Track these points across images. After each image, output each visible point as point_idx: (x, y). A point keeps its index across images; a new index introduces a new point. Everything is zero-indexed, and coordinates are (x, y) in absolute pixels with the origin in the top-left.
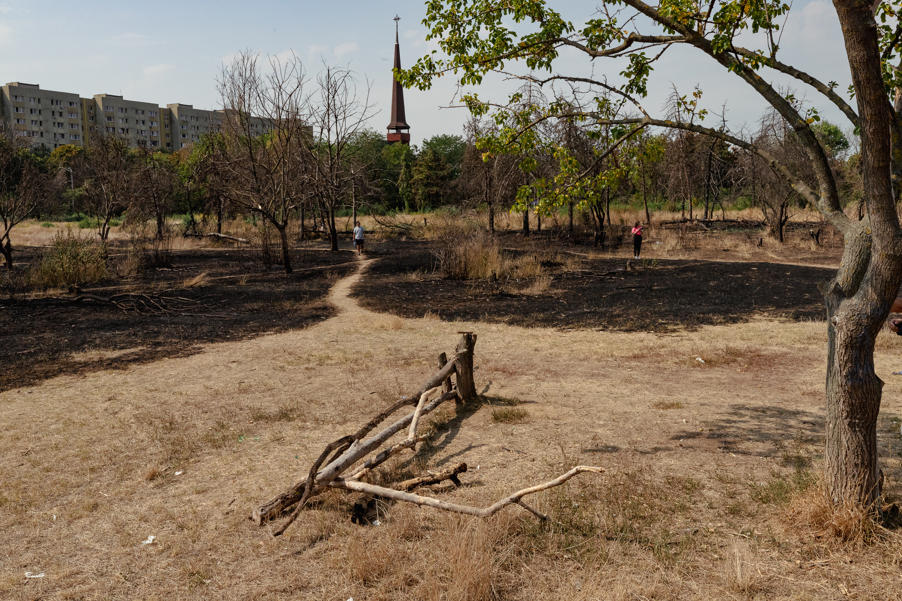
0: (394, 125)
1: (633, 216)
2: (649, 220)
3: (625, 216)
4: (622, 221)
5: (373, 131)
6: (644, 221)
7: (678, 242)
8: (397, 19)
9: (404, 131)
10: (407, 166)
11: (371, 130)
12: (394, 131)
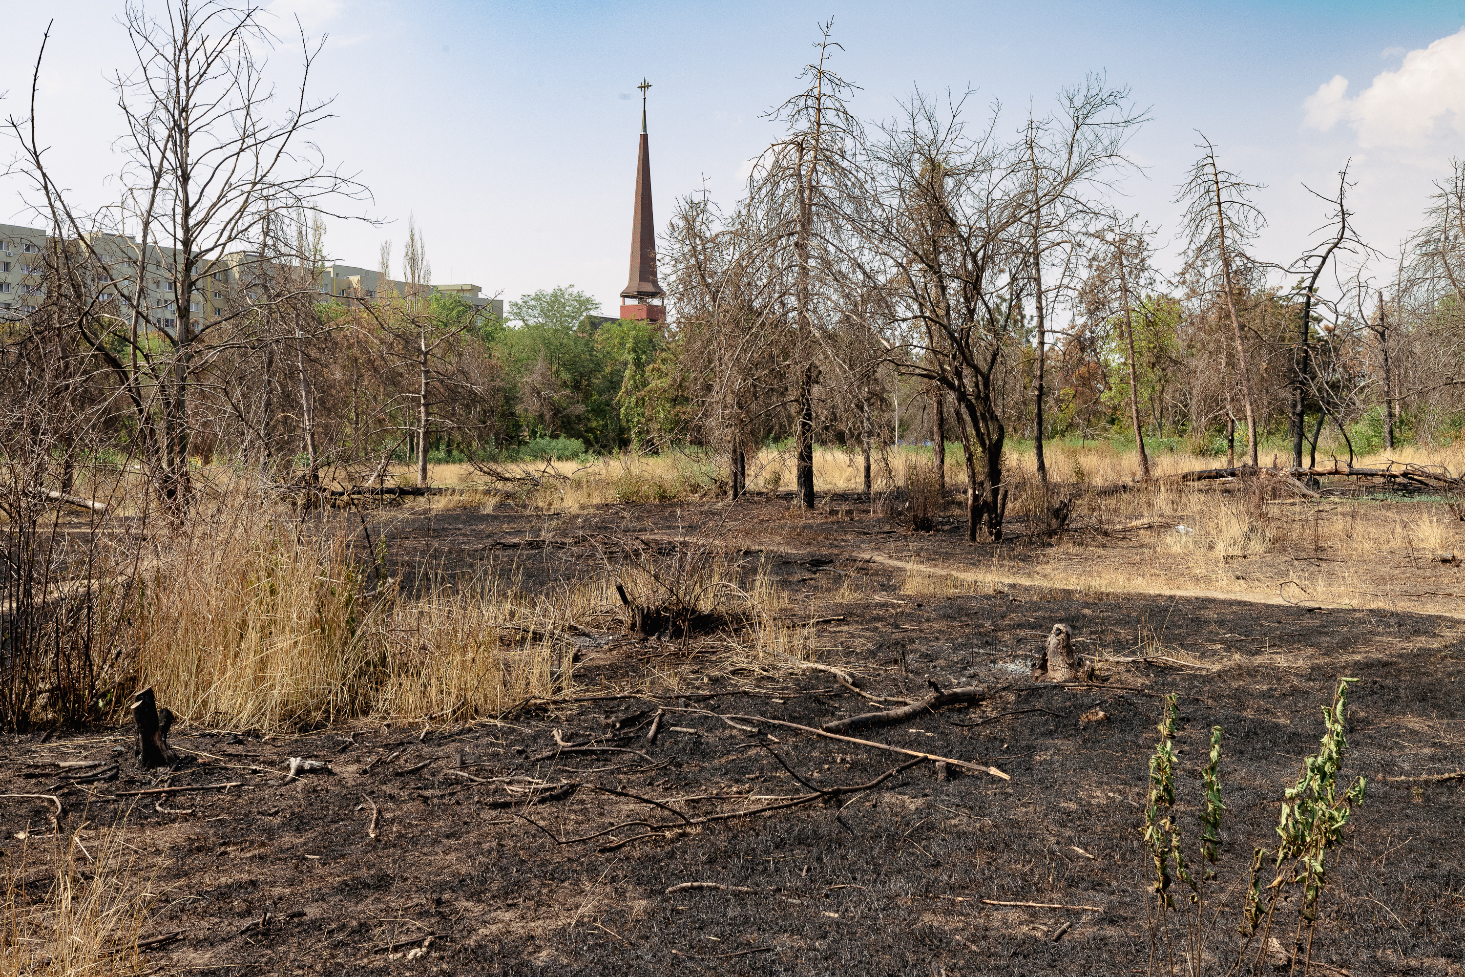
0: (634, 291)
1: (1108, 461)
2: (1147, 470)
3: (1089, 462)
4: (1080, 473)
5: (575, 291)
6: (1134, 474)
7: (1252, 530)
8: (644, 87)
9: (656, 302)
10: (638, 363)
11: (570, 290)
12: (634, 302)
